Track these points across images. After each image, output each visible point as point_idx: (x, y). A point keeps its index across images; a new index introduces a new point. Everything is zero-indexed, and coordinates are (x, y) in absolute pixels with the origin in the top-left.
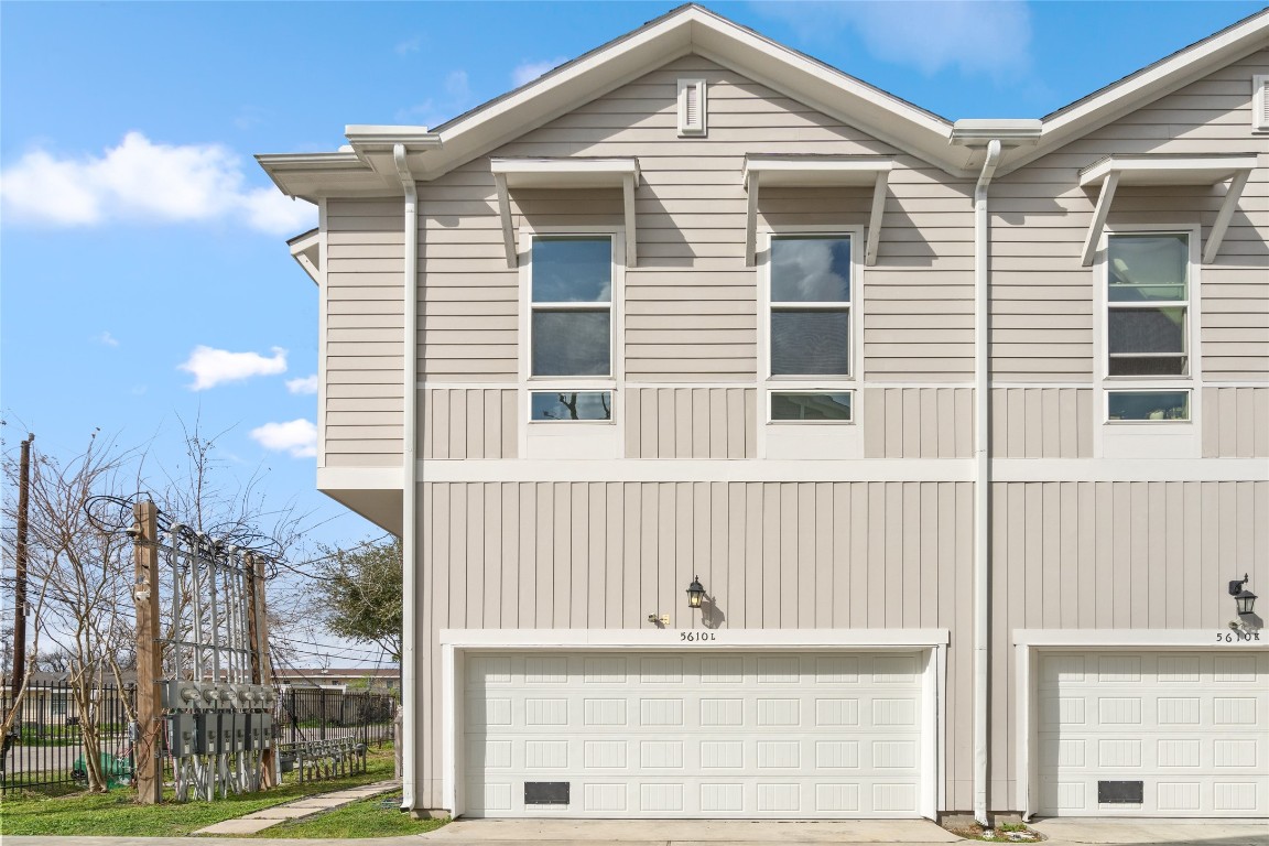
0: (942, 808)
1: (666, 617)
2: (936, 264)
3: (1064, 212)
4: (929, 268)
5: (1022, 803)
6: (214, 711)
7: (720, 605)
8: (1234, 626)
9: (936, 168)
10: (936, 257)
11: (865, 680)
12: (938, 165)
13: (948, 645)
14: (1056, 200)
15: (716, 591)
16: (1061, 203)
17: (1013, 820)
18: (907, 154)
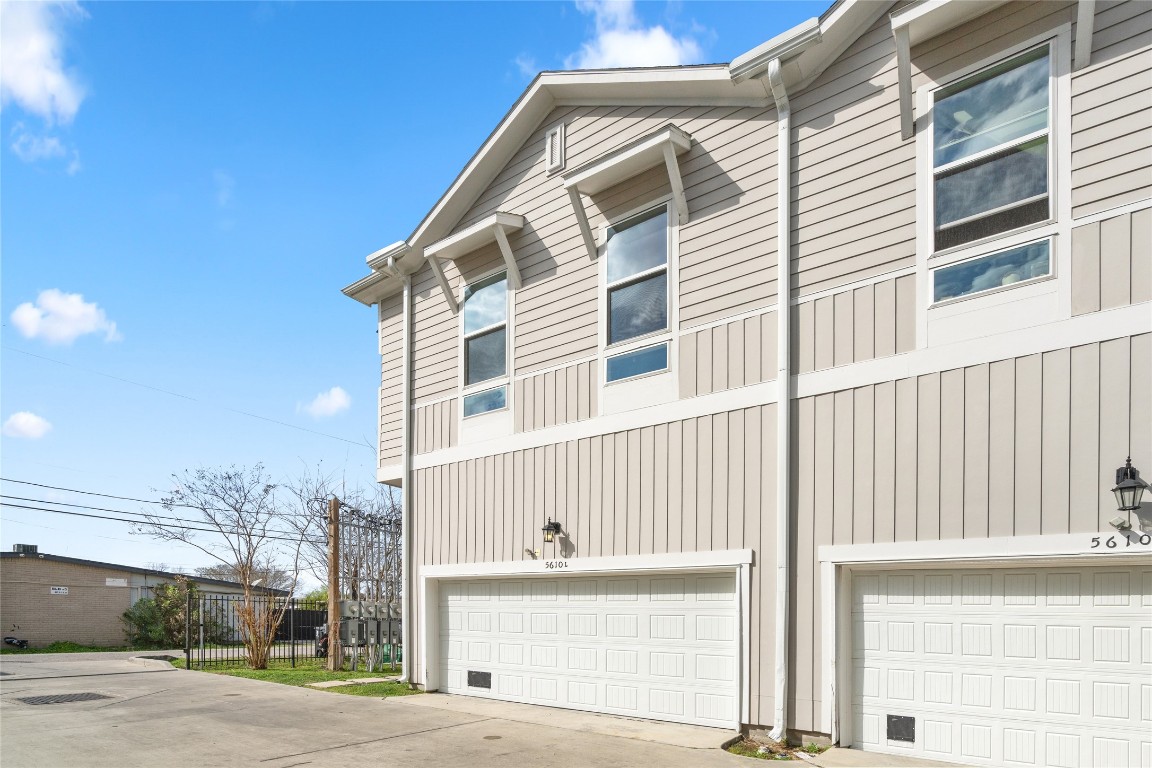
0: (745, 721)
1: (538, 551)
2: (743, 200)
3: (881, 90)
4: (737, 206)
5: (826, 725)
6: (375, 619)
7: (573, 539)
8: (1124, 528)
9: (744, 108)
10: (743, 193)
11: (690, 599)
12: (743, 104)
13: (752, 565)
14: (870, 82)
15: (569, 528)
16: (875, 82)
17: (820, 742)
18: (717, 107)
